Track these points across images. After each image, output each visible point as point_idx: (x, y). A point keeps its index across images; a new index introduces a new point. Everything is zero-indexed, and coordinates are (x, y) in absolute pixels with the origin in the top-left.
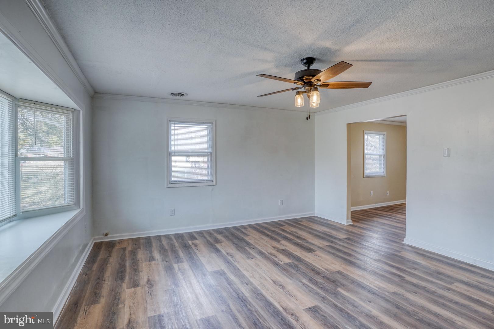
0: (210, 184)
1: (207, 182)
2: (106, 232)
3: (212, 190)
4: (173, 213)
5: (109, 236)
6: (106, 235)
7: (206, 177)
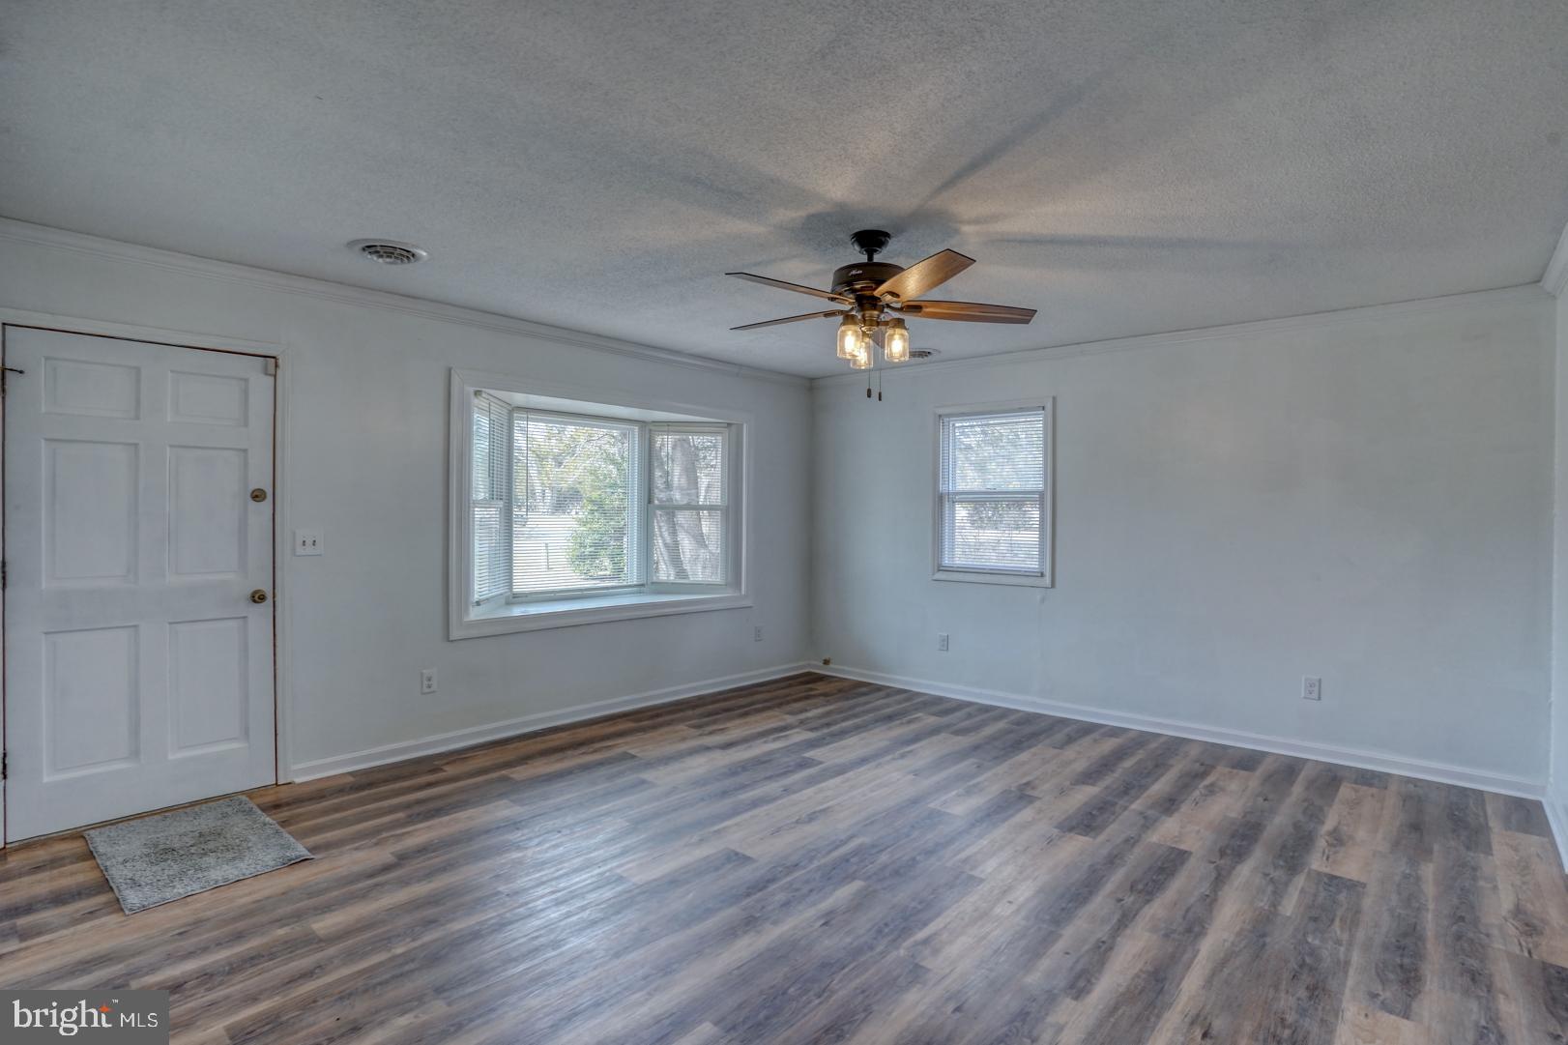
0: (1038, 582)
1: (1027, 574)
2: (827, 657)
3: (1043, 600)
4: (945, 644)
5: (831, 666)
6: (826, 662)
7: (1033, 565)
